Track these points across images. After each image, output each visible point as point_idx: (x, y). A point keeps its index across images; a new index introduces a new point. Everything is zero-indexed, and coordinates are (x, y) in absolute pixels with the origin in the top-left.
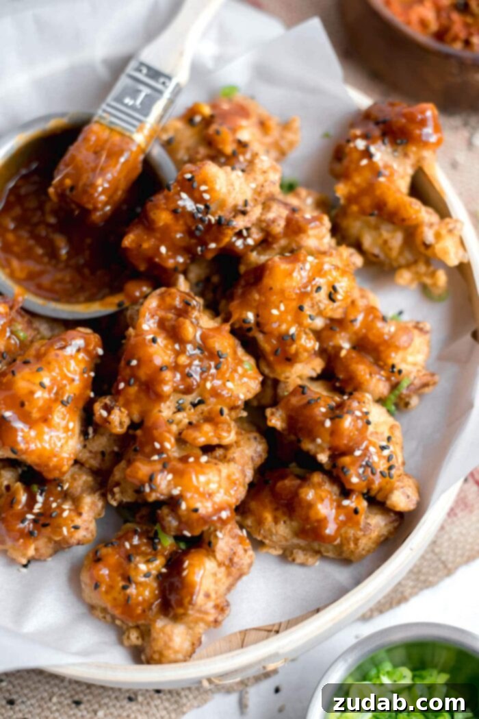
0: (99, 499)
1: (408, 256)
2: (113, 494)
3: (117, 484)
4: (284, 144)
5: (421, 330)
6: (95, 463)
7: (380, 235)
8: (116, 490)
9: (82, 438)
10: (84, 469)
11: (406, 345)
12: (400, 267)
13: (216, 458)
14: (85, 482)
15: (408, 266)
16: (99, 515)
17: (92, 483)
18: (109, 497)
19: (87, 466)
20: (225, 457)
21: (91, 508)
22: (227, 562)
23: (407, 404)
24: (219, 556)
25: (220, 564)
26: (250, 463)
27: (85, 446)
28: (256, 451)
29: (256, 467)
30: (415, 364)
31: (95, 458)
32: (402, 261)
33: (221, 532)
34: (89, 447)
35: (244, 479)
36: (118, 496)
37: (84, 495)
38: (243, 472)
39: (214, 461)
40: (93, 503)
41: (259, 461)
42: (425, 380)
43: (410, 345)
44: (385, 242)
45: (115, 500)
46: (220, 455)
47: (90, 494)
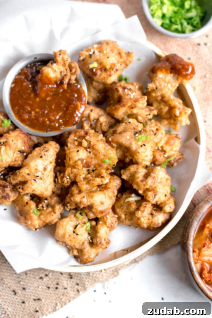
0: (62, 207)
1: (168, 116)
2: (67, 207)
3: (69, 203)
4: (127, 62)
5: (178, 138)
6: (59, 192)
7: (160, 105)
8: (68, 205)
9: (54, 183)
10: (54, 194)
11: (173, 144)
12: (165, 118)
13: (103, 188)
14: (56, 200)
15: (167, 119)
16: (62, 212)
17: (58, 200)
18: (66, 207)
19: (56, 193)
20: (106, 187)
21: (59, 210)
22: (110, 226)
23: (172, 165)
24: (107, 224)
25: (108, 227)
26: (116, 188)
27: (55, 186)
28: (117, 183)
29: (118, 189)
30: (176, 151)
31: (59, 190)
32: (166, 116)
33: (108, 215)
34: (57, 186)
35: (114, 195)
36: (69, 207)
37: (56, 205)
38: (113, 192)
39: (102, 189)
40: (60, 208)
41: (119, 187)
42: (180, 157)
43: (174, 144)
44: (161, 109)
45: (68, 208)
46: (104, 187)
47: (58, 205)
